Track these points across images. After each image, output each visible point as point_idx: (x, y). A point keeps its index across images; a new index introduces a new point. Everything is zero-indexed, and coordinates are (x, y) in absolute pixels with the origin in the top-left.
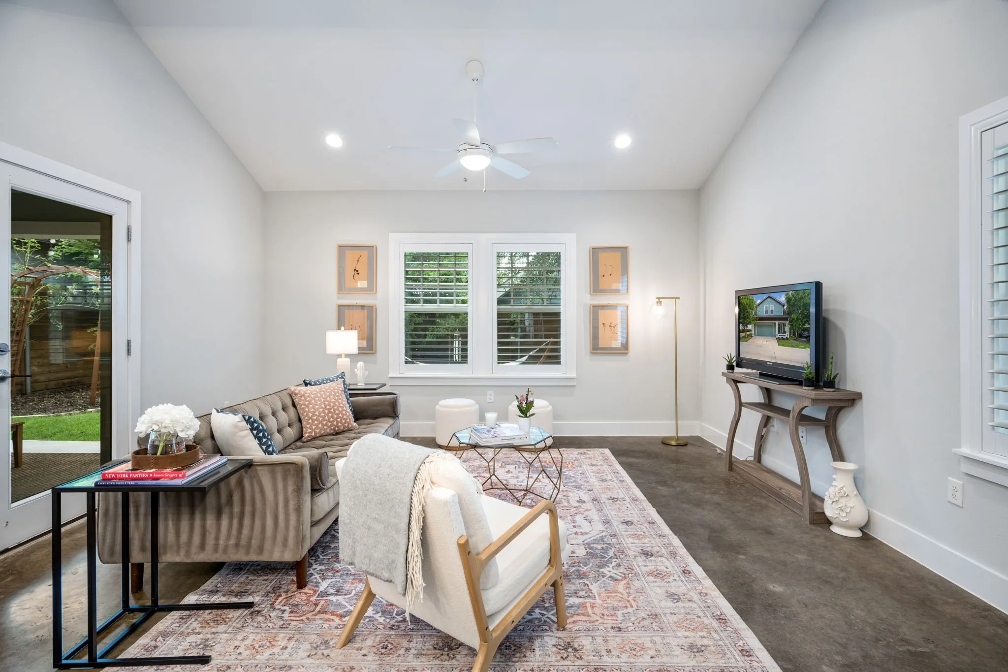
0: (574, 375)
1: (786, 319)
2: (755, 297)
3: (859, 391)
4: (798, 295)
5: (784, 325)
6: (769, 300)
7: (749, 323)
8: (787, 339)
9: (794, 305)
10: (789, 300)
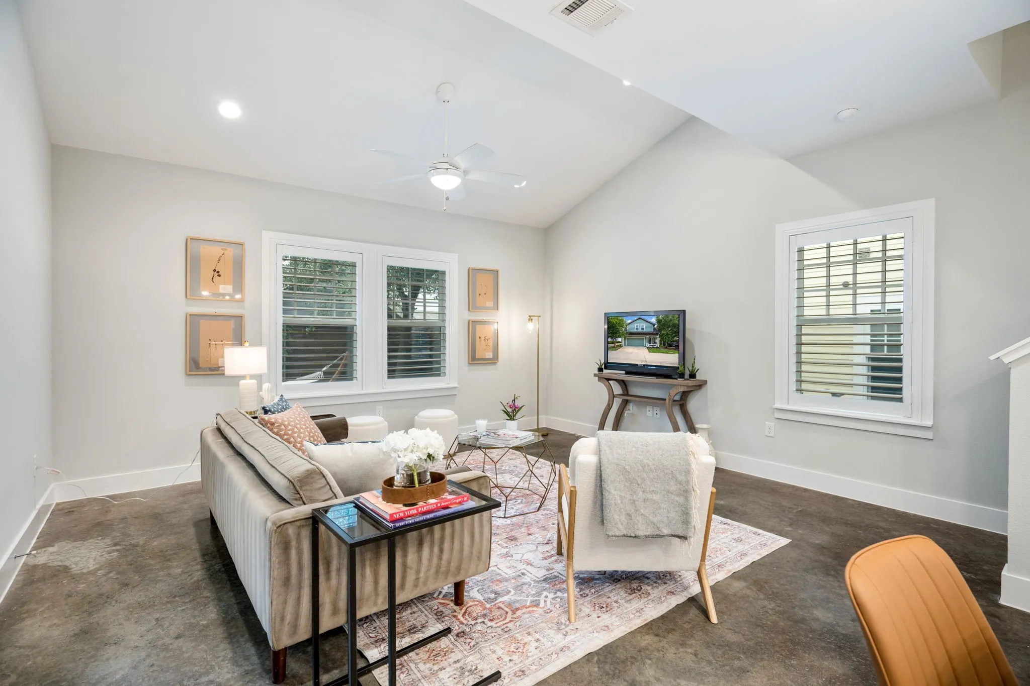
0: (456, 385)
1: (657, 334)
2: (625, 318)
3: (704, 379)
4: (668, 317)
5: (654, 338)
6: (640, 321)
7: (620, 337)
8: (657, 347)
9: (664, 325)
10: (659, 321)
